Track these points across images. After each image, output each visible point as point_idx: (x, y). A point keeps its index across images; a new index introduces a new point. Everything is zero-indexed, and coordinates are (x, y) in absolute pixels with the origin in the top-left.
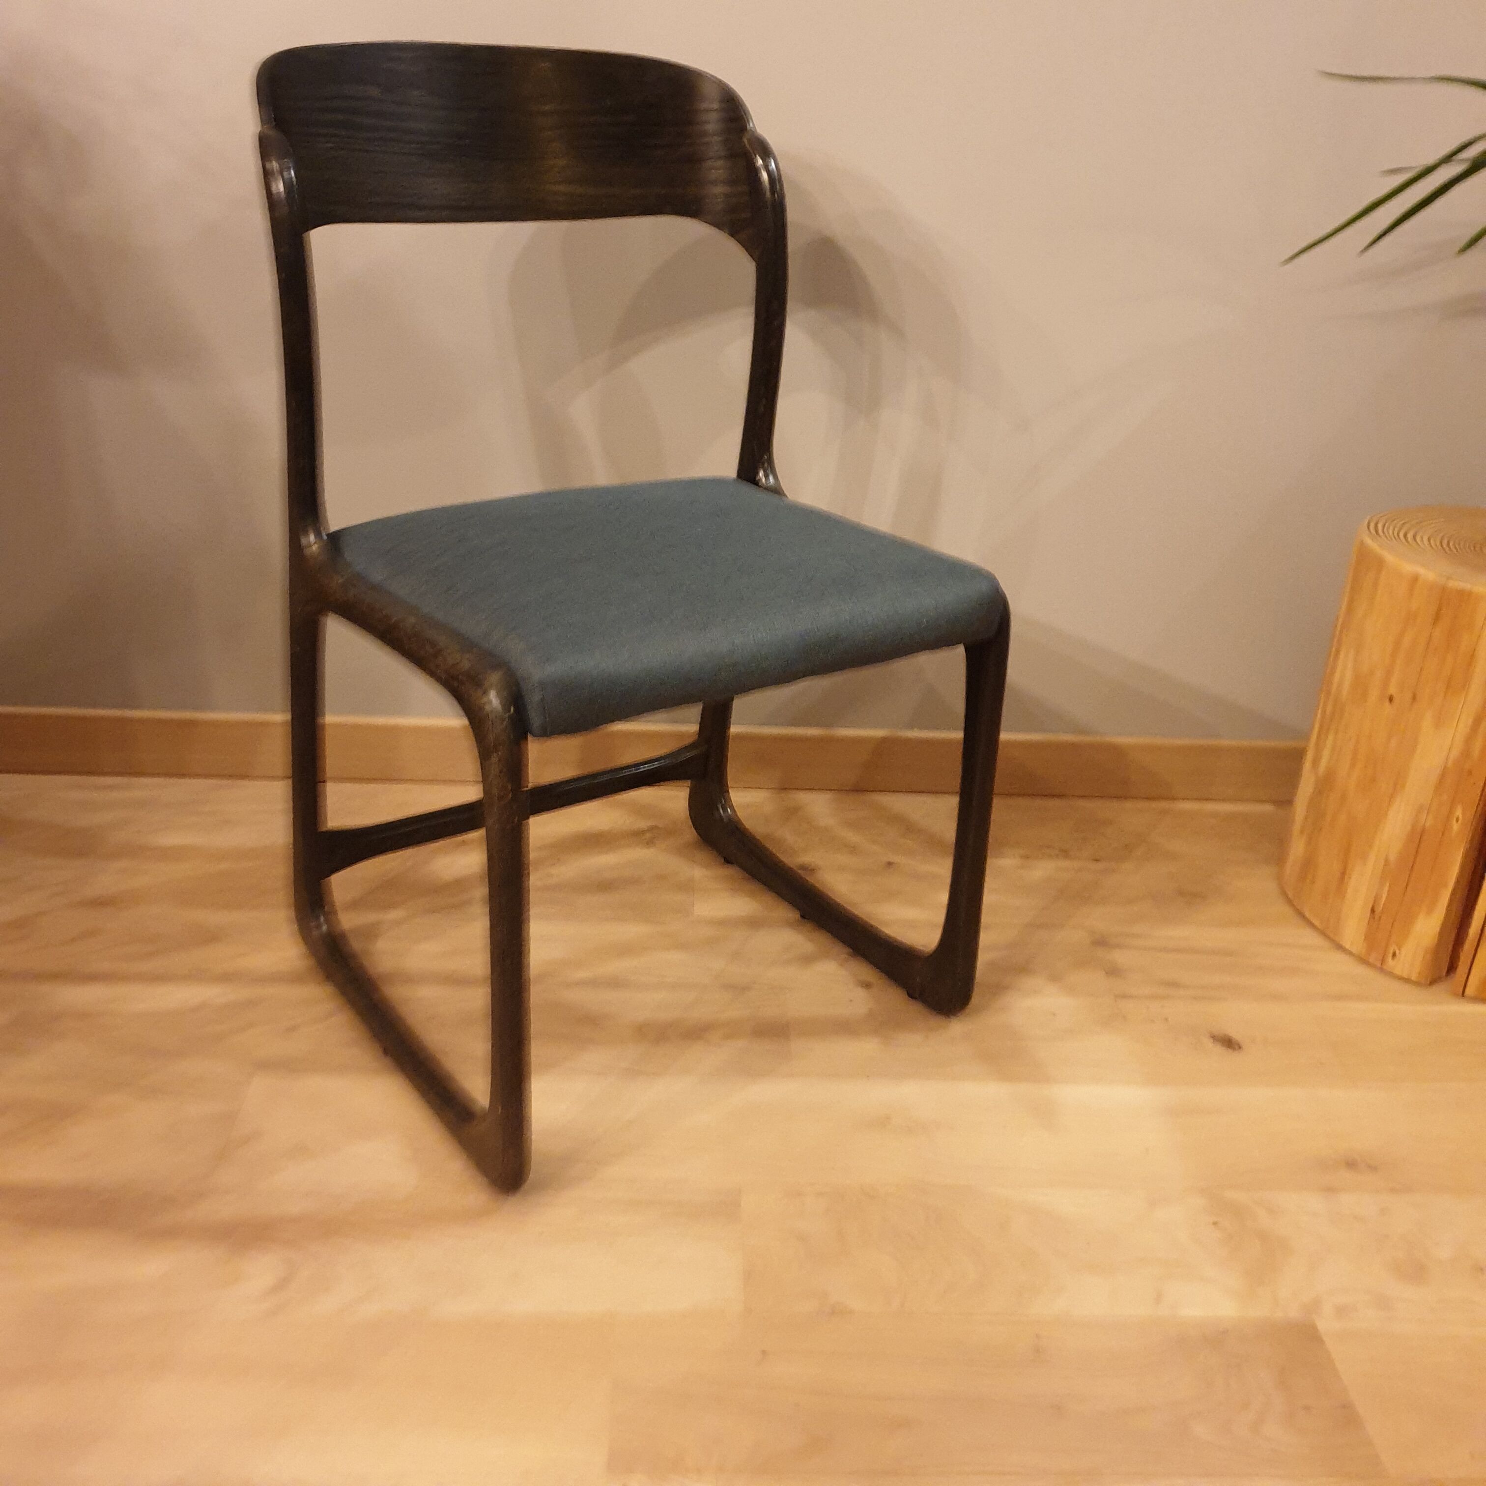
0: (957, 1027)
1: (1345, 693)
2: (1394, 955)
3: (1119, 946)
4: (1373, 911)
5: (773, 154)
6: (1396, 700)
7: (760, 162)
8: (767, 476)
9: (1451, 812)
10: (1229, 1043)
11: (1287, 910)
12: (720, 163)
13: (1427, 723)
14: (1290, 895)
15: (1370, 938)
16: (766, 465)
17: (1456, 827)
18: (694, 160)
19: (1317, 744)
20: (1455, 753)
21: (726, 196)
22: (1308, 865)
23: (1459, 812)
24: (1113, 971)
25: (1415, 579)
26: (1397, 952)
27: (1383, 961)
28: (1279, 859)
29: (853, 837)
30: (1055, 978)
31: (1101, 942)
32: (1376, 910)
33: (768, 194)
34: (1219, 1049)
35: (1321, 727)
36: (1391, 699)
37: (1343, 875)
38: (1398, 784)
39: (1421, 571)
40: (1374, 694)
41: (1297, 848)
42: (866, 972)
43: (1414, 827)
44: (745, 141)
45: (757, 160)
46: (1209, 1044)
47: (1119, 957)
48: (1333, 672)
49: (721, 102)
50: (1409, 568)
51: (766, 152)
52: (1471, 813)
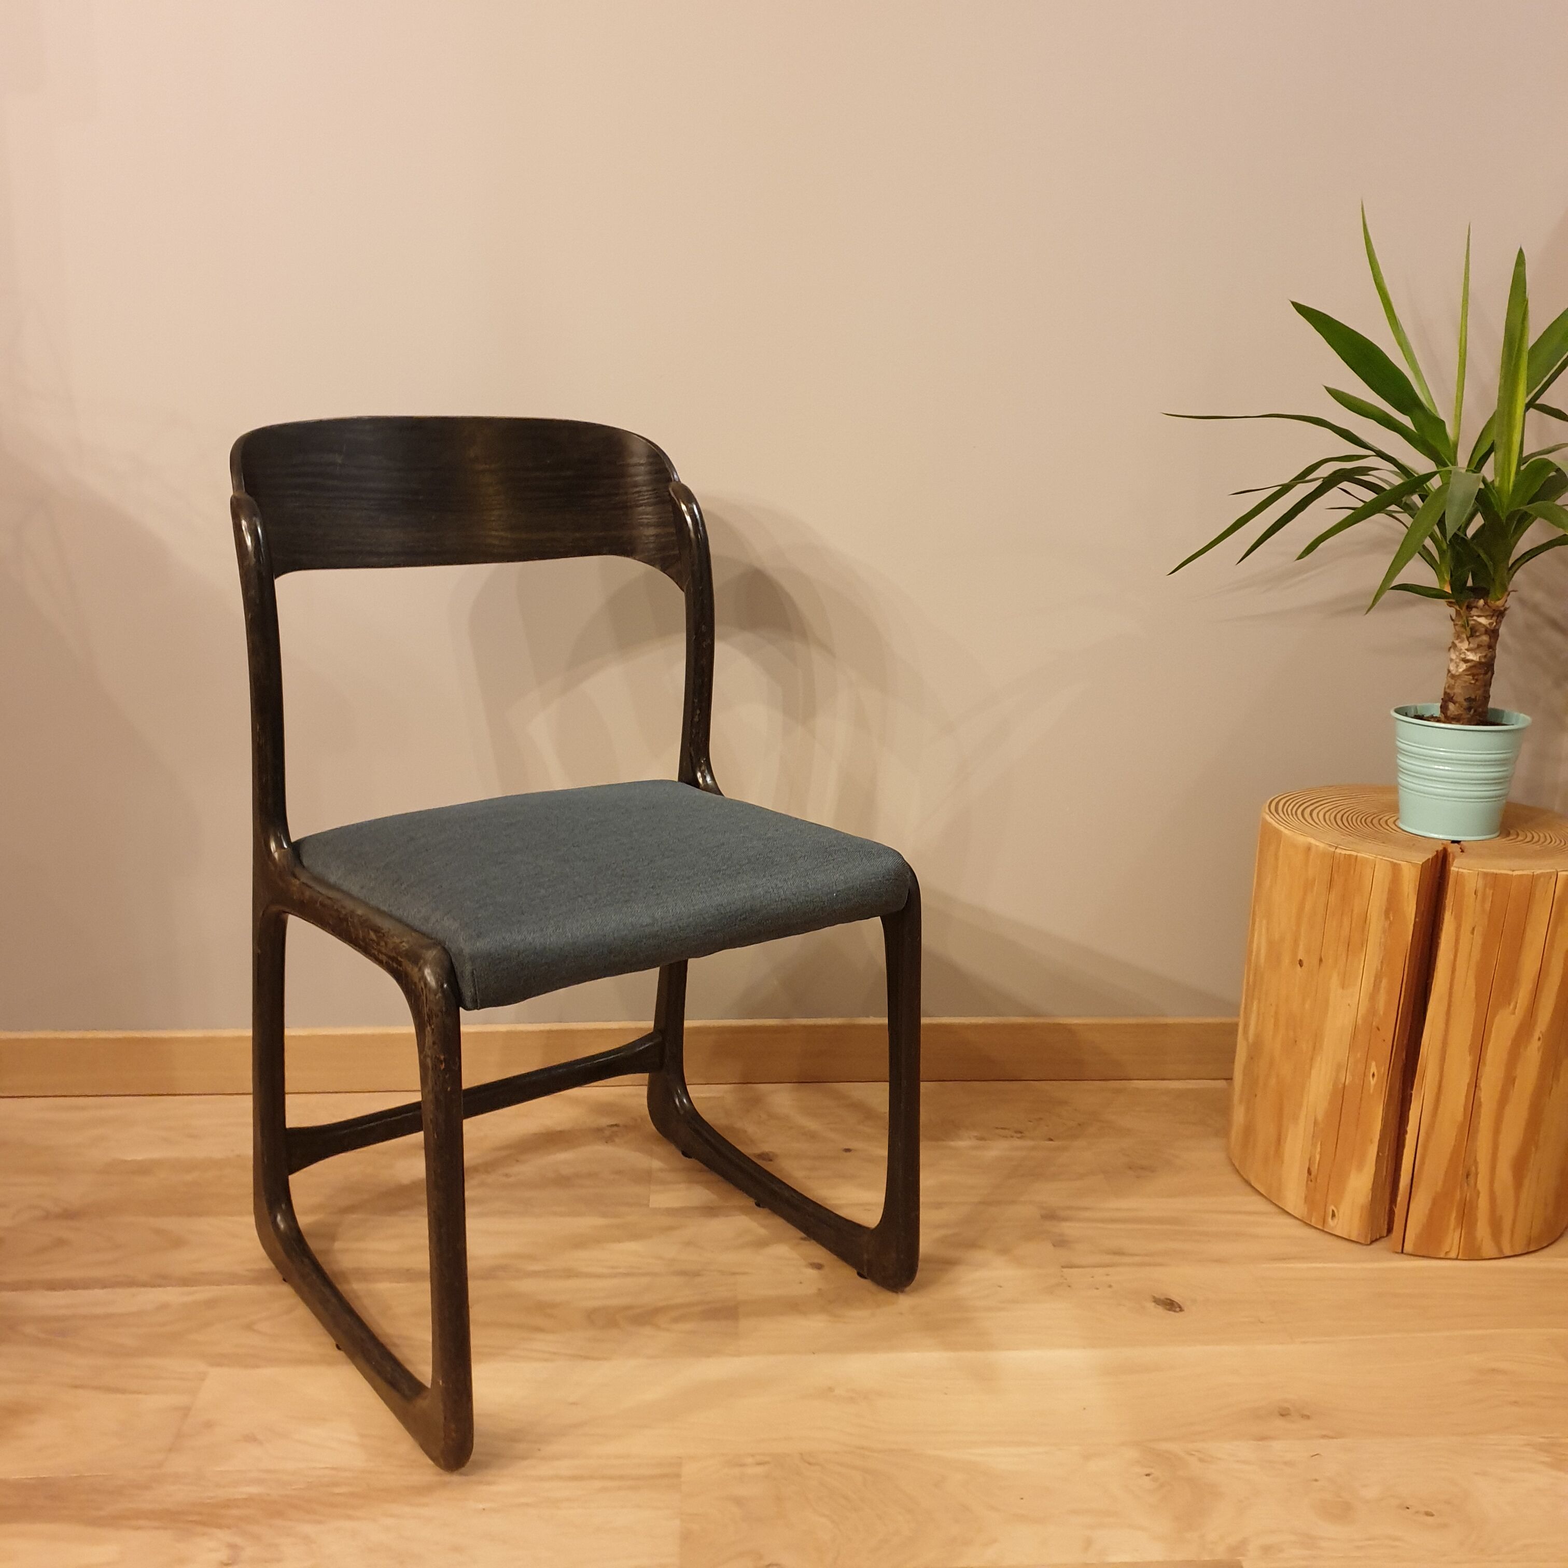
0: (904, 1302)
1: (1262, 960)
2: (1333, 1215)
3: (1065, 1219)
4: (1309, 1172)
5: (695, 499)
6: (1305, 964)
7: (684, 507)
8: (704, 778)
9: (1367, 1066)
10: (1171, 1305)
11: (1234, 1179)
12: (649, 509)
13: (1335, 981)
14: (1237, 1164)
15: (1309, 1200)
16: (703, 768)
17: (1373, 1082)
18: (626, 508)
19: (1245, 1012)
20: (1362, 1010)
21: (656, 536)
22: (1249, 1130)
23: (1373, 1069)
24: (1061, 1243)
25: (1309, 848)
26: (1336, 1211)
27: (1324, 1222)
28: (1223, 1132)
29: (812, 1125)
30: (1004, 1251)
31: (1051, 1216)
32: (1312, 1169)
33: (692, 535)
34: (1160, 1310)
35: (1247, 996)
36: (1301, 963)
37: (1279, 1141)
38: (1316, 1046)
39: (1313, 841)
40: (1286, 960)
41: (1239, 1115)
42: (818, 1253)
43: (1335, 1084)
44: (670, 489)
45: (681, 506)
46: (1151, 1305)
47: (1068, 1229)
48: (1252, 942)
49: (648, 457)
50: (1303, 840)
51: (689, 498)
52: (1384, 1069)
